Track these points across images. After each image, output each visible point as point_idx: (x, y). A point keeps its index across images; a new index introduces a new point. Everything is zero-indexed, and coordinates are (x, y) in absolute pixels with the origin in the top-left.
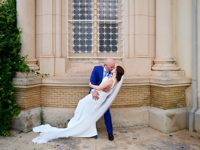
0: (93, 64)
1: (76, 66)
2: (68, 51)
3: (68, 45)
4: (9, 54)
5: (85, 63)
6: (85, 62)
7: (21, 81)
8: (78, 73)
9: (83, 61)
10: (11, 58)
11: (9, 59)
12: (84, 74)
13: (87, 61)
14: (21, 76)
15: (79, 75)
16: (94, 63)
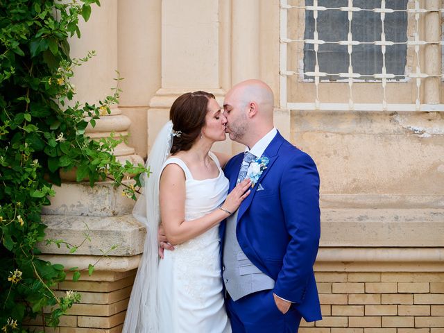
0: (421, 140)
1: (335, 152)
2: (284, 71)
3: (284, 38)
4: (22, 93)
5: (382, 135)
6: (376, 131)
7: (103, 233)
8: (357, 189)
9: (365, 126)
10: (36, 114)
11: (28, 117)
12: (394, 198)
13: (390, 127)
14: (80, 205)
15: (369, 202)
16: (425, 135)
